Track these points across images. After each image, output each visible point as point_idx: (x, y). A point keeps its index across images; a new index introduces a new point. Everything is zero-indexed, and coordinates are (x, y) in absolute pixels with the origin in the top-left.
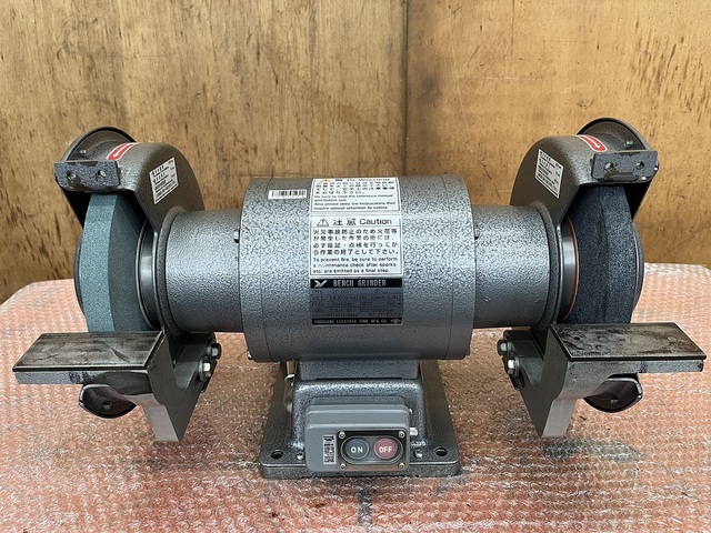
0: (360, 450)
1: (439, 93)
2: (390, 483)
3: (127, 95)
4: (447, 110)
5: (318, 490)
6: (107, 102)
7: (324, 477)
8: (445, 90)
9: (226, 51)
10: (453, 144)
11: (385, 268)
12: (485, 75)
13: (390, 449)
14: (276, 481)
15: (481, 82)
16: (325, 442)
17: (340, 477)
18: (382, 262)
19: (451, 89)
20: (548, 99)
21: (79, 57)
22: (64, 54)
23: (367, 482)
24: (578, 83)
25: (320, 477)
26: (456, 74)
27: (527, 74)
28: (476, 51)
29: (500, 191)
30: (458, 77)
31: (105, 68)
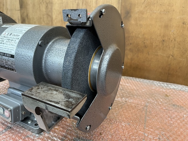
0: (1, 111)
1: (130, 16)
3: (53, 14)
4: (133, 22)
6: (49, 15)
8: (132, 15)
9: (75, 2)
10: (134, 34)
11: (11, 51)
12: (147, 10)
13: (7, 114)
15: (145, 13)
18: (11, 49)
19: (135, 15)
20: (170, 20)
21: (45, 4)
22: (42, 3)
24: (183, 15)
26: (137, 10)
27: (163, 10)
28: (144, 2)
29: (150, 53)
30: (137, 11)
31: (49, 6)
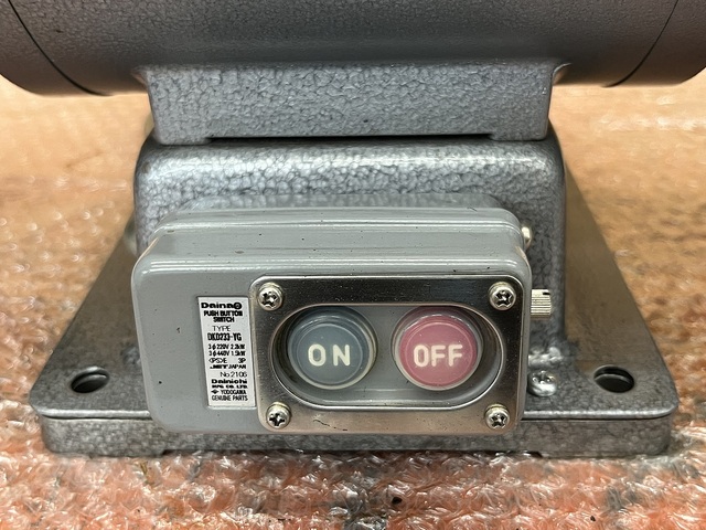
0: (343, 355)
2: (446, 477)
5: (209, 495)
7: (235, 454)
13: (455, 353)
14: (80, 463)
16: (208, 325)
17: (283, 451)
23: (371, 471)
25: (221, 453)
